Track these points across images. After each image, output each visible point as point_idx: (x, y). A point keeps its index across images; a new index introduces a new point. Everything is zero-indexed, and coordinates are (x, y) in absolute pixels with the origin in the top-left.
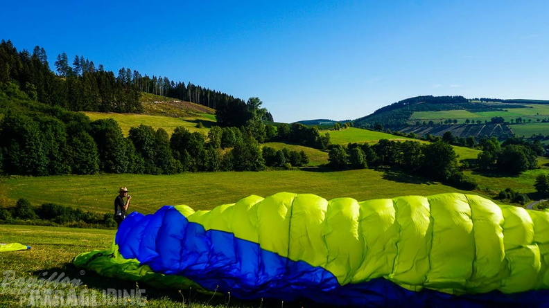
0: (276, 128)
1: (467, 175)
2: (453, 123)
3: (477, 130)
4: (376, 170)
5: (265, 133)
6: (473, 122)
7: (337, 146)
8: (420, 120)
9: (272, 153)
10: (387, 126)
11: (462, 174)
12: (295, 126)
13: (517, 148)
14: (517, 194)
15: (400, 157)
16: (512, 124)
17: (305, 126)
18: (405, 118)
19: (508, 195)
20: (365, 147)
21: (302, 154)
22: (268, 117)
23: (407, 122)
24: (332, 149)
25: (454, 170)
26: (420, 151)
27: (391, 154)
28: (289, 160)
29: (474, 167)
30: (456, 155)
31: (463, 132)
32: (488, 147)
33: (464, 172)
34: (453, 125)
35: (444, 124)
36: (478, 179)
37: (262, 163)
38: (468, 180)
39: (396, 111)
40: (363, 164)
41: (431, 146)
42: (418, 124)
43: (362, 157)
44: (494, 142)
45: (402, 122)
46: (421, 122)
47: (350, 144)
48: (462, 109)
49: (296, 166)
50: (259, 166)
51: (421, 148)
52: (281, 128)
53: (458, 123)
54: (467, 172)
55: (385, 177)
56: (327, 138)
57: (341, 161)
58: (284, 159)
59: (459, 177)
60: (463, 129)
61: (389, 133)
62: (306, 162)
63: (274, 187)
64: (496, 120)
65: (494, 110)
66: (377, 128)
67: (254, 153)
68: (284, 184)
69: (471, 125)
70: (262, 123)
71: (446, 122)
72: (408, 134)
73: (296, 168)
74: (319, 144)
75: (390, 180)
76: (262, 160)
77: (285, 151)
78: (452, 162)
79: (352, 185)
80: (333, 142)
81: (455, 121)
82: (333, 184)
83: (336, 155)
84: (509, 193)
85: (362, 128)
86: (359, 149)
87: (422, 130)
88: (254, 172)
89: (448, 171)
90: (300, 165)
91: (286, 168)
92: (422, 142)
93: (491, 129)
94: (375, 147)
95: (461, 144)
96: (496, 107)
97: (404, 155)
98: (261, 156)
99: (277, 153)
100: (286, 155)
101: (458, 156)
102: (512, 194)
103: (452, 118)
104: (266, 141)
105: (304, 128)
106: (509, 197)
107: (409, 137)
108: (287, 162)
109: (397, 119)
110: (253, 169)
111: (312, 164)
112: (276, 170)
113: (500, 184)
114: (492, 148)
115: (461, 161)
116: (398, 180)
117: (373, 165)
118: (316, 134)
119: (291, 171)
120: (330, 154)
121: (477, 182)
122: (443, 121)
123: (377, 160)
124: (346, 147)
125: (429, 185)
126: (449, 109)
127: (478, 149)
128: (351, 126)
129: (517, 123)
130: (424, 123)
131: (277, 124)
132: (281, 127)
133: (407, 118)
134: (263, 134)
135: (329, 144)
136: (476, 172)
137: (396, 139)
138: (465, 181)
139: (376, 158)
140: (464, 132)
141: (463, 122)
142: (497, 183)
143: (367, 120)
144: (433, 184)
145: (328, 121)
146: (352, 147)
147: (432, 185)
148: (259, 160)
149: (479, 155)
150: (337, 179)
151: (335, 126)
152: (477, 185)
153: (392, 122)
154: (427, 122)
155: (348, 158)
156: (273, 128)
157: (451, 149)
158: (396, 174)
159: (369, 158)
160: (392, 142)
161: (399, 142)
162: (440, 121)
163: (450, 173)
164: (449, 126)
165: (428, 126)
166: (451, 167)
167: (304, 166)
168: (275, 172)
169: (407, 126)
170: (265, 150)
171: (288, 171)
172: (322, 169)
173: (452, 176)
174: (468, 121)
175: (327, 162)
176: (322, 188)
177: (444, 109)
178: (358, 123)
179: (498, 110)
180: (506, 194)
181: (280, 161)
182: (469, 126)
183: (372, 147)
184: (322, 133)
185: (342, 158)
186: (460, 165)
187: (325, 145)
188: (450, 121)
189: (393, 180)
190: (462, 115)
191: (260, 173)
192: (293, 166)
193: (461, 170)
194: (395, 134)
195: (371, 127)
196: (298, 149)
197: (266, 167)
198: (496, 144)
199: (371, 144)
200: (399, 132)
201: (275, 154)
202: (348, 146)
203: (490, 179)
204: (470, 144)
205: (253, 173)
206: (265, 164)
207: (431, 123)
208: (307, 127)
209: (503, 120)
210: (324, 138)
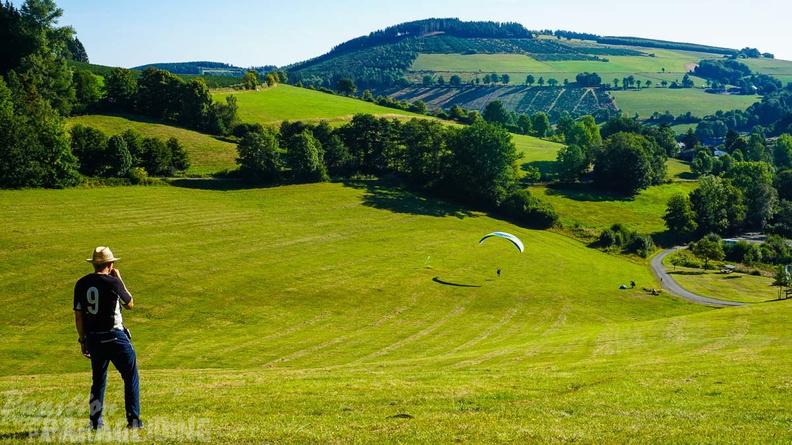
0: (100, 80)
1: (537, 195)
2: (500, 83)
3: (548, 101)
4: (347, 185)
5: (74, 92)
6: (541, 81)
7: (255, 128)
8: (432, 72)
9: (98, 141)
10: (362, 85)
11: (528, 193)
12: (151, 76)
13: (633, 141)
14: (632, 236)
15: (398, 156)
16: (617, 89)
17: (175, 76)
18: (400, 66)
19: (617, 238)
20: (320, 132)
21: (173, 144)
22: (76, 50)
23: (405, 77)
24: (244, 134)
25: (510, 187)
26: (443, 144)
27: (379, 147)
28: (140, 160)
29: (549, 179)
30: (517, 153)
31: (521, 102)
32: (577, 137)
33: (530, 189)
34: (500, 87)
35: (481, 83)
36: (559, 204)
37: (72, 168)
38: (540, 208)
39: (380, 49)
40: (318, 171)
41: (466, 133)
42: (427, 80)
43: (316, 156)
44: (589, 125)
45: (394, 75)
46: (435, 78)
47: (285, 124)
48: (518, 52)
49: (159, 174)
50: (62, 174)
51: (444, 135)
52: (115, 79)
53: (510, 83)
54: (536, 190)
55: (369, 202)
56: (230, 109)
57: (268, 163)
58: (129, 158)
59: (520, 201)
60: (520, 96)
61: (370, 101)
62: (182, 166)
63: (108, 227)
64: (585, 80)
65: (583, 58)
66: (341, 87)
67: (49, 141)
68: (134, 220)
69: (536, 89)
70: (65, 67)
71: (487, 80)
72: (409, 103)
73: (158, 179)
74: (211, 123)
75: (379, 207)
76: (71, 161)
77: (128, 136)
78: (509, 169)
79: (296, 221)
80: (243, 117)
81: (506, 78)
82: (250, 219)
83: (255, 150)
84: (619, 234)
85: (307, 86)
86: (309, 137)
87: (436, 96)
88: (50, 191)
89: (500, 188)
90: (167, 174)
91: (135, 181)
92: (446, 124)
93: (576, 98)
94: (343, 132)
95: (522, 128)
96: (586, 51)
97: (410, 151)
98: (68, 151)
99: (111, 142)
100: (133, 149)
101: (521, 156)
102: (624, 234)
103: (500, 72)
104: (75, 113)
105: (174, 82)
106: (618, 243)
107: (412, 109)
108: (135, 165)
109: (383, 68)
110: (49, 184)
111: (197, 170)
112: (108, 184)
113: (600, 214)
114: (584, 140)
115: (525, 167)
116: (397, 207)
117: (341, 173)
118: (204, 98)
119: (148, 188)
120: (242, 146)
121: (556, 211)
122: (481, 76)
123: (348, 163)
124: (277, 130)
125: (461, 217)
126: (492, 50)
127: (555, 141)
128: (282, 81)
129: (625, 88)
130: (441, 81)
131: (100, 70)
132: (115, 77)
133: (403, 68)
134: (66, 93)
135: (234, 123)
136: (555, 189)
137: (390, 115)
138: (534, 210)
139: (347, 156)
140: (523, 103)
141: (522, 80)
142: (595, 213)
143: (314, 68)
144: (470, 215)
145: (222, 66)
146: (291, 132)
147: (467, 219)
148: (64, 159)
149: (561, 154)
150: (260, 206)
151: (246, 79)
152: (557, 217)
153: (371, 75)
154: (447, 80)
155: (283, 156)
156: (94, 79)
157: (508, 140)
158: (391, 194)
159: (330, 157)
160: (383, 120)
161: (397, 122)
162: (474, 77)
163: (504, 192)
164: (493, 89)
165: (449, 88)
166: (507, 179)
167: (178, 175)
168: (106, 189)
169: (403, 84)
170: (77, 134)
171: (138, 188)
172: (224, 182)
173: (508, 199)
174: (530, 79)
175: (234, 167)
176: (226, 227)
177: (482, 50)
178: (294, 75)
179: (590, 59)
180: (613, 235)
181: (117, 163)
182: (533, 90)
183: (336, 132)
184: (218, 96)
185: (270, 156)
186: (522, 174)
187: (226, 126)
188: (494, 77)
189: (385, 208)
190: (518, 66)
191: (67, 192)
192: (151, 173)
193: (525, 186)
194: (382, 103)
195: (325, 84)
196: (162, 133)
197: (82, 178)
198: (593, 130)
199: (333, 126)
200: (390, 99)
201: (103, 145)
202: (282, 130)
203: (579, 204)
204: (539, 129)
205: (50, 193)
206: (79, 170)
207: (455, 80)
208: (182, 79)
209: (599, 80)
210: (222, 109)
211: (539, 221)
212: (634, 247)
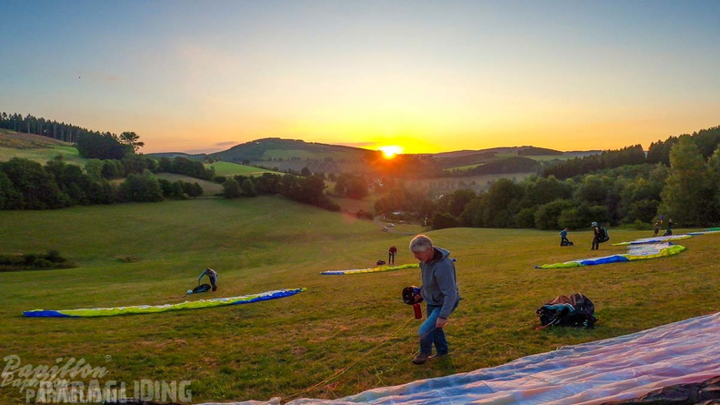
0: (156, 161)
6: (312, 160)
8: (271, 156)
9: (169, 185)
14: (367, 213)
21: (197, 185)
23: (262, 158)
35: (290, 160)
47: (235, 176)
48: (303, 150)
50: (158, 197)
56: (212, 171)
57: (235, 191)
58: (182, 190)
62: (202, 192)
64: (328, 160)
67: (151, 185)
73: (193, 197)
76: (161, 192)
77: (181, 182)
78: (324, 191)
80: (218, 174)
81: (299, 159)
83: (230, 186)
85: (230, 162)
86: (249, 180)
90: (196, 196)
91: (184, 199)
94: (260, 178)
98: (159, 188)
99: (174, 184)
100: (182, 187)
101: (327, 187)
102: (364, 212)
106: (363, 215)
108: (184, 192)
110: (153, 201)
118: (202, 167)
119: (189, 201)
120: (222, 184)
123: (263, 189)
124: (233, 179)
127: (331, 181)
129: (342, 162)
132: (164, 160)
133: (261, 154)
137: (273, 172)
138: (334, 205)
141: (305, 159)
146: (240, 179)
148: (158, 191)
154: (277, 159)
162: (288, 158)
167: (200, 196)
170: (160, 181)
171: (186, 201)
174: (308, 159)
177: (290, 149)
181: (176, 191)
183: (257, 179)
184: (207, 166)
185: (236, 188)
187: (213, 177)
188: (295, 158)
190: (304, 154)
192: (190, 196)
194: (261, 168)
197: (164, 198)
199: (255, 176)
206: (164, 195)
207: (281, 159)
209: (333, 159)
210: (208, 171)
211: (335, 209)
212: (369, 217)
